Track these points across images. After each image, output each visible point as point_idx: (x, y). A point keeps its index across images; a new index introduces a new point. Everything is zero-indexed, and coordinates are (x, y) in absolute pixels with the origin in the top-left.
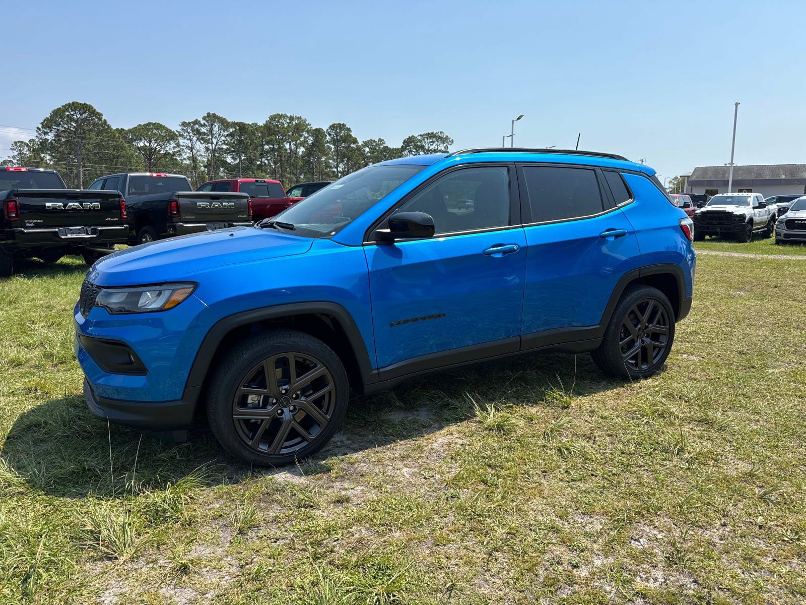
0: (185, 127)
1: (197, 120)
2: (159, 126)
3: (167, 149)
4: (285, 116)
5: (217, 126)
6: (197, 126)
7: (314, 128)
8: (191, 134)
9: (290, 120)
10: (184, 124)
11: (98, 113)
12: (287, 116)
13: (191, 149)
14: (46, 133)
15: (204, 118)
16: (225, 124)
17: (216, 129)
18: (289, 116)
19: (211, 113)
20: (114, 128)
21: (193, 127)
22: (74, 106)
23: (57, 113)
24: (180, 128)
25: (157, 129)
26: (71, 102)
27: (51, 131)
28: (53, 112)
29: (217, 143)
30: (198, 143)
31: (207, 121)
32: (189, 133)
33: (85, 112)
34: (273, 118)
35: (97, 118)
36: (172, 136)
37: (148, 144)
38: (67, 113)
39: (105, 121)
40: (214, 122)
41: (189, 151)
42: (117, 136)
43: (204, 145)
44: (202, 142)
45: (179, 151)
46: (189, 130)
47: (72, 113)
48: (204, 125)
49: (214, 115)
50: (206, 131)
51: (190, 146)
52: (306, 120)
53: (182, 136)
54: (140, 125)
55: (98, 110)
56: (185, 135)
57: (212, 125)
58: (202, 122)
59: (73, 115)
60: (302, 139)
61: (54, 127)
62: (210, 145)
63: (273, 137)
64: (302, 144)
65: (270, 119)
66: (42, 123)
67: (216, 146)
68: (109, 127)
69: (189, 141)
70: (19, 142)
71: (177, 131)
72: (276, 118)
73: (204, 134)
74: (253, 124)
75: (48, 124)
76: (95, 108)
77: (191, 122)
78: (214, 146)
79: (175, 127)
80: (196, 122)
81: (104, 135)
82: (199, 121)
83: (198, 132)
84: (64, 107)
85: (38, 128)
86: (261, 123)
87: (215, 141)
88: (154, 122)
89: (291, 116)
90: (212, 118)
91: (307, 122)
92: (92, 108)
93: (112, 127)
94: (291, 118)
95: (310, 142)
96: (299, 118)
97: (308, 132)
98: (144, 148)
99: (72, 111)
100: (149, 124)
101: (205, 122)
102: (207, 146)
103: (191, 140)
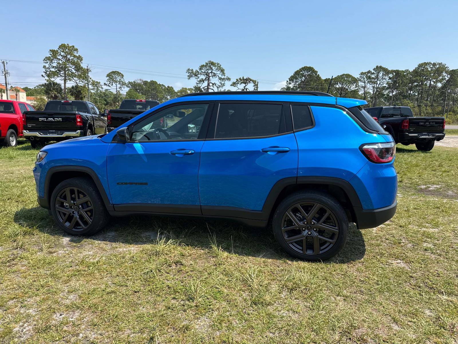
0: (362, 75)
1: (369, 71)
2: (348, 76)
3: (352, 88)
4: (429, 64)
5: (382, 73)
6: (369, 74)
7: (451, 69)
8: (366, 79)
9: (433, 66)
10: (362, 74)
11: (315, 71)
12: (431, 63)
13: (364, 87)
14: (290, 83)
15: (374, 69)
16: (387, 72)
17: (381, 75)
18: (432, 63)
19: (379, 65)
20: (323, 78)
21: (368, 76)
22: (305, 69)
23: (297, 73)
24: (359, 76)
25: (347, 77)
26: (304, 67)
27: (293, 82)
28: (295, 72)
29: (380, 84)
30: (368, 84)
31: (376, 71)
32: (364, 78)
33: (310, 71)
34: (420, 66)
35: (315, 74)
36: (355, 81)
37: (341, 86)
38: (301, 73)
39: (319, 75)
40: (380, 71)
41: (363, 89)
42: (323, 83)
43: (372, 85)
44: (371, 83)
45: (358, 89)
46: (364, 77)
47: (303, 72)
48: (373, 73)
49: (381, 67)
50: (374, 77)
51: (364, 86)
52: (446, 65)
53: (360, 80)
54: (338, 76)
55: (316, 70)
56: (362, 80)
57: (378, 73)
58: (373, 71)
59: (304, 73)
60: (440, 78)
61: (294, 80)
62: (375, 85)
63: (418, 78)
64: (440, 82)
65: (418, 66)
66: (289, 79)
67: (379, 85)
68: (320, 78)
69: (364, 83)
71: (357, 78)
72: (423, 65)
73: (373, 78)
74: (406, 70)
75: (292, 79)
76: (314, 68)
77: (366, 72)
78: (377, 85)
79: (357, 76)
80: (369, 72)
81: (317, 82)
82: (371, 71)
83: (369, 78)
84: (300, 69)
85: (287, 81)
86: (411, 70)
87: (378, 82)
88: (346, 74)
89: (434, 63)
90: (379, 69)
91: (446, 66)
92: (313, 68)
94: (434, 64)
95: (447, 79)
96: (440, 64)
97: (446, 72)
98: (338, 89)
99: (304, 71)
100: (344, 75)
101: (374, 71)
102: (373, 85)
103: (365, 82)
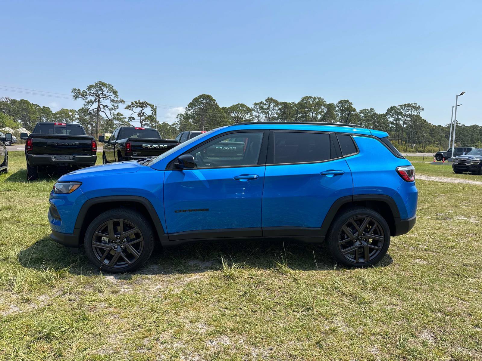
0: (255, 105)
1: (262, 102)
2: (243, 106)
3: (246, 117)
4: (311, 97)
5: (272, 105)
6: (262, 105)
7: (328, 103)
8: (259, 109)
9: (314, 99)
10: (255, 104)
11: (213, 99)
12: (312, 97)
13: (258, 117)
14: (189, 110)
15: (266, 100)
16: (277, 103)
17: (272, 106)
18: (313, 97)
19: (270, 97)
20: (221, 107)
21: (260, 106)
22: (203, 96)
23: (196, 100)
24: (253, 106)
25: (242, 107)
26: (202, 94)
27: (192, 109)
28: (194, 99)
29: (271, 114)
30: (262, 114)
31: (267, 102)
32: (257, 109)
33: (208, 99)
34: (304, 99)
35: (213, 102)
36: (249, 110)
37: (237, 115)
38: (200, 100)
39: (217, 103)
40: (271, 102)
41: (256, 118)
42: (221, 111)
43: (265, 115)
44: (264, 113)
45: (252, 119)
46: (258, 107)
47: (202, 100)
48: (266, 104)
49: (271, 99)
50: (266, 108)
51: (257, 115)
52: (324, 99)
53: (254, 110)
54: (234, 105)
55: (214, 98)
56: (255, 110)
57: (270, 104)
58: (265, 102)
59: (202, 101)
60: (320, 110)
61: (193, 107)
62: (268, 115)
63: (303, 110)
64: (320, 113)
65: (302, 99)
66: (188, 105)
67: (270, 115)
68: (218, 106)
69: (257, 113)
70: (180, 114)
71: (251, 108)
72: (306, 99)
73: (265, 109)
74: (292, 103)
75: (191, 106)
76: (212, 97)
77: (259, 103)
78: (269, 115)
79: (251, 106)
80: (262, 103)
81: (216, 110)
82: (263, 102)
83: (262, 108)
84: (198, 97)
85: (186, 108)
86: (297, 102)
87: (270, 113)
88: (241, 103)
89: (314, 97)
90: (270, 100)
91: (324, 100)
92: (211, 97)
93: (219, 106)
94: (315, 98)
95: (325, 112)
96: (319, 98)
97: (324, 106)
98: (235, 117)
99: (202, 98)
100: (239, 104)
101: (266, 102)
102: (266, 115)
103: (258, 112)
